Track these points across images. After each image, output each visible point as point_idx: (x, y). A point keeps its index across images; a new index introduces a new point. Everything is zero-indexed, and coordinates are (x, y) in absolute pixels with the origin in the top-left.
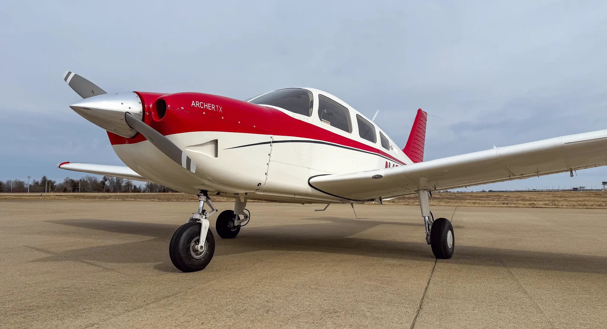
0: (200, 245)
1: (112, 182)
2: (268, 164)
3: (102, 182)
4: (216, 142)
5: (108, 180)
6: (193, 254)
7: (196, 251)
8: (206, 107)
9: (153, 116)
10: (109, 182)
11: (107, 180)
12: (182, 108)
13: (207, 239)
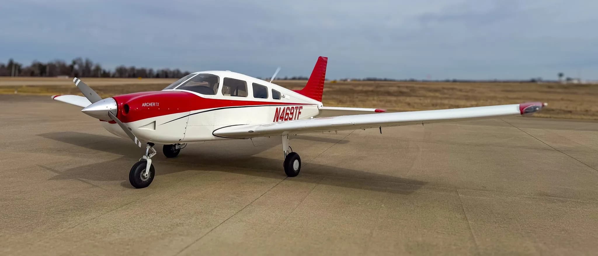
0: (146, 174)
2: (185, 128)
4: (155, 122)
6: (142, 178)
7: (144, 177)
8: (150, 105)
9: (123, 113)
10: (77, 66)
12: (137, 108)
13: (150, 170)
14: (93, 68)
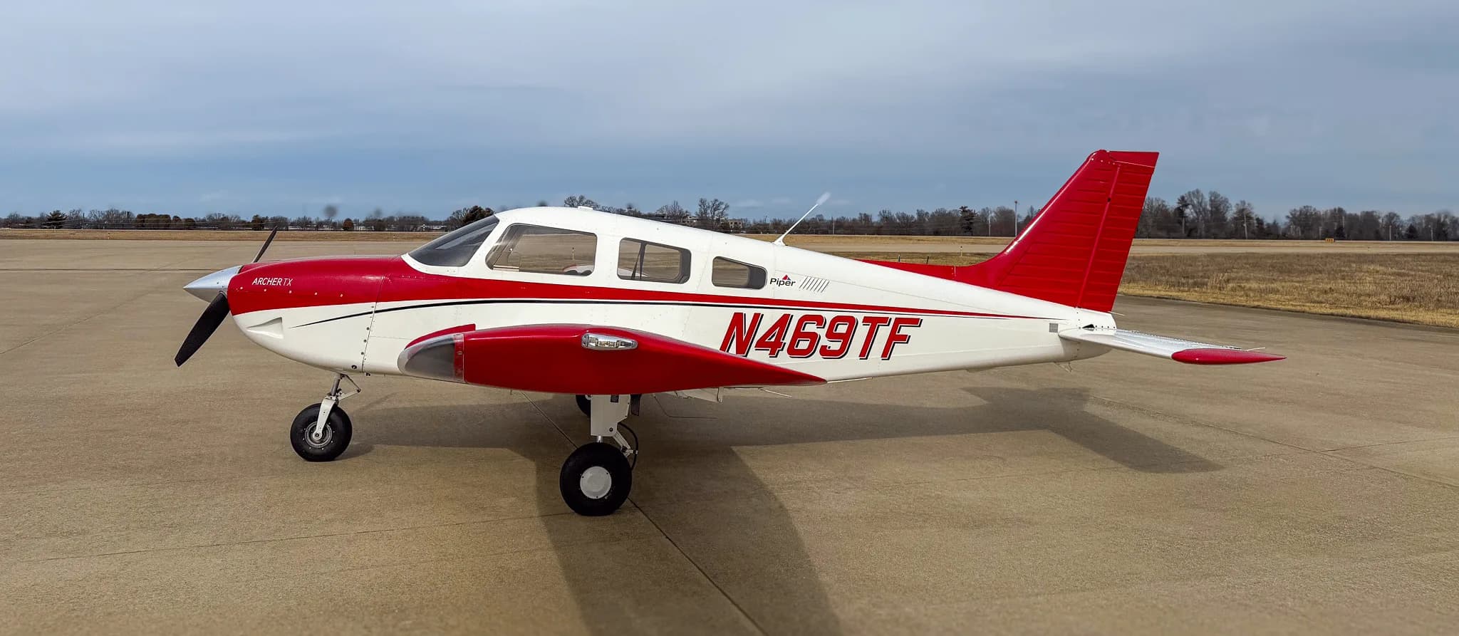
0: (315, 432)
1: (1200, 209)
3: (1179, 208)
4: (280, 320)
5: (1190, 206)
8: (270, 283)
10: (1192, 210)
11: (1189, 204)
14: (1230, 214)
